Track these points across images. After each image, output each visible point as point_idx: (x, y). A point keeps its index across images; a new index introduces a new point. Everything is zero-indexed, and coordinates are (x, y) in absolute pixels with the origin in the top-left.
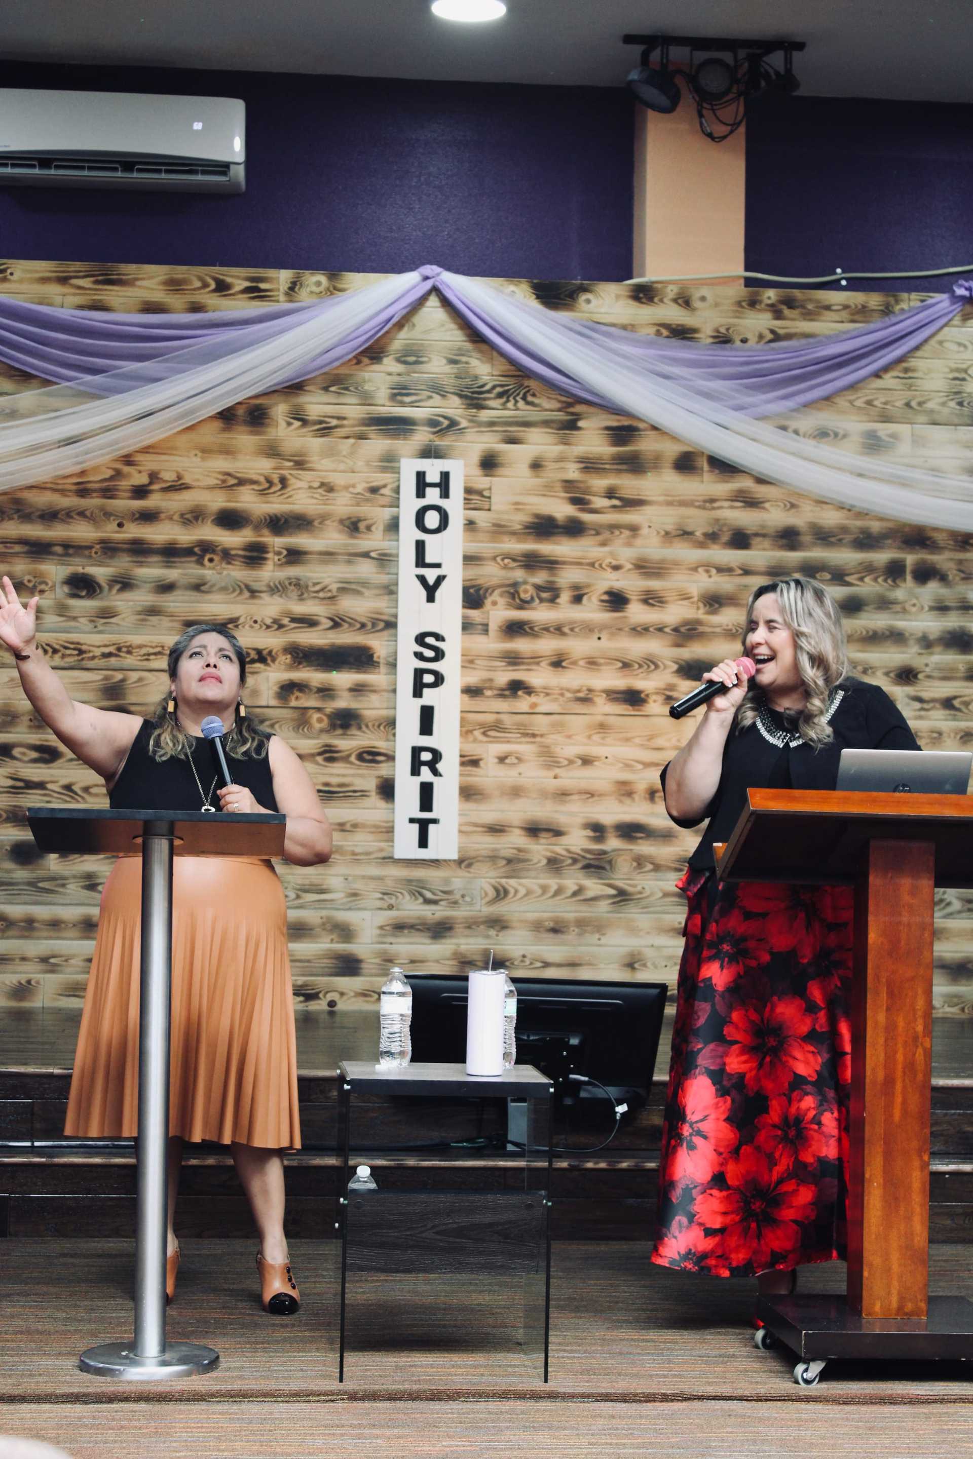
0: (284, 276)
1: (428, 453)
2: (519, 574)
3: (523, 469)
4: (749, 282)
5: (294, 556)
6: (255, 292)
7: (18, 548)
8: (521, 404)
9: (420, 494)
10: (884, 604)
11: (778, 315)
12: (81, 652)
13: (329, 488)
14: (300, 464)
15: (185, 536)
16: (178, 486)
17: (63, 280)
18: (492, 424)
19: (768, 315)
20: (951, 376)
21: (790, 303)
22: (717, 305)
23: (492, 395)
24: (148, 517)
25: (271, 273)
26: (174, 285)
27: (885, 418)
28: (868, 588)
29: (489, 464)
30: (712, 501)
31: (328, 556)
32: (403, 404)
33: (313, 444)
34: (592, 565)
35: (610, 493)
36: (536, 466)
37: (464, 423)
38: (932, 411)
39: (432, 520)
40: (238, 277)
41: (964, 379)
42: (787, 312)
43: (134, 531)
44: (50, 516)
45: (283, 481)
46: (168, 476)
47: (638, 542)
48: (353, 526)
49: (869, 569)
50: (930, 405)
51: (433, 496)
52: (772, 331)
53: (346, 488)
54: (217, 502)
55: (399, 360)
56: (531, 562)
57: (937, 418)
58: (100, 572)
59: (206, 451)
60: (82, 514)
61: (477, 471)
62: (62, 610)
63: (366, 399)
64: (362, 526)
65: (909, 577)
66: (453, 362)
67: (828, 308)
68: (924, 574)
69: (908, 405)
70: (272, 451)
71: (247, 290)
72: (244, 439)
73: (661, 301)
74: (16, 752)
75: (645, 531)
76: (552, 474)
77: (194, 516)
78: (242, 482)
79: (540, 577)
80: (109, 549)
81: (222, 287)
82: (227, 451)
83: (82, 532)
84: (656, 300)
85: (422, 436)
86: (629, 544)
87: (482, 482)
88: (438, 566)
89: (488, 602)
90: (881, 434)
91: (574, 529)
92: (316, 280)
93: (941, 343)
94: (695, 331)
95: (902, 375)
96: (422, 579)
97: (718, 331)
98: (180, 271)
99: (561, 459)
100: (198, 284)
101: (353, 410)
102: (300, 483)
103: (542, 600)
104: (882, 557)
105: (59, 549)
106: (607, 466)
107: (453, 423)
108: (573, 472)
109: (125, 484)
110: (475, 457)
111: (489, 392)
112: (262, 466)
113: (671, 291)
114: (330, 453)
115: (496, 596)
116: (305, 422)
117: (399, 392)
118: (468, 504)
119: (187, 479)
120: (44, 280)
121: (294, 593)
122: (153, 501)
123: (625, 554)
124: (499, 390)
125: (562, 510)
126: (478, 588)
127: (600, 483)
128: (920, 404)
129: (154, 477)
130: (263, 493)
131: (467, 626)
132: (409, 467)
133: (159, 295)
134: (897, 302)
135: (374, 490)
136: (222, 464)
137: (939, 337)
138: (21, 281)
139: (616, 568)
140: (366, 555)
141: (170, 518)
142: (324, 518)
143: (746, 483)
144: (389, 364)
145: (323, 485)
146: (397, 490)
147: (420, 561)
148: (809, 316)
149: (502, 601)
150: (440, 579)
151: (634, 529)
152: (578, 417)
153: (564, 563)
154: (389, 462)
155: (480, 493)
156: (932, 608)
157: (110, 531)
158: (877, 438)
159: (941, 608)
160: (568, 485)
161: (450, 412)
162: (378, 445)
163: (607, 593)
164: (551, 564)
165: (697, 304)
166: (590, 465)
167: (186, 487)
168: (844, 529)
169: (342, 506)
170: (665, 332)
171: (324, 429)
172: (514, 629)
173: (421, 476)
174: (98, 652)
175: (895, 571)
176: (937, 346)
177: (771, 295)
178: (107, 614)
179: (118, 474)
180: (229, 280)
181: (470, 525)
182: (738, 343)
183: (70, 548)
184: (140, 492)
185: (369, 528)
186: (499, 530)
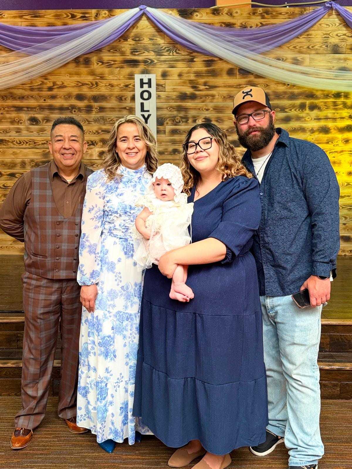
0: (94, 11)
1: (144, 72)
2: (175, 113)
3: (176, 77)
4: (253, 6)
5: (102, 109)
6: (84, 18)
7: (12, 109)
8: (175, 54)
9: (142, 86)
10: (298, 119)
11: (263, 17)
12: (35, 143)
13: (112, 85)
14: (102, 77)
15: (66, 104)
16: (63, 86)
17: (21, 17)
18: (165, 61)
19: (260, 17)
20: (324, 36)
21: (267, 13)
22: (242, 14)
23: (165, 51)
24: (53, 97)
25: (89, 11)
26: (57, 16)
27: (300, 52)
28: (293, 113)
29: (164, 75)
30: (240, 85)
31: (113, 109)
32: (135, 55)
33: (106, 70)
34: (199, 109)
35: (205, 84)
36: (180, 75)
37: (156, 61)
38: (317, 49)
39: (146, 95)
40: (78, 13)
41: (328, 37)
42: (266, 16)
43: (50, 102)
44: (22, 98)
45: (97, 84)
46: (59, 83)
47: (215, 101)
48: (120, 99)
49: (293, 106)
50: (316, 47)
51: (146, 87)
52: (261, 23)
53: (117, 85)
54: (75, 91)
55: (133, 40)
56: (180, 109)
57: (319, 52)
58: (39, 116)
59: (71, 74)
60: (32, 97)
61: (160, 78)
62: (28, 129)
63: (123, 53)
64: (123, 98)
65: (307, 109)
66: (151, 39)
67: (281, 14)
68: (313, 107)
69: (308, 47)
70: (92, 73)
71: (82, 17)
72: (83, 70)
73: (222, 14)
74: (17, 175)
75: (217, 97)
76: (185, 77)
77: (68, 96)
78: (83, 84)
79: (182, 114)
80: (42, 108)
81: (73, 16)
82: (78, 74)
83: (32, 103)
84: (220, 14)
85: (142, 67)
86: (212, 102)
87: (162, 82)
88: (148, 111)
89: (165, 123)
90: (299, 58)
91: (193, 97)
92: (104, 12)
93: (320, 24)
94: (234, 24)
95: (306, 37)
96: (143, 116)
97: (242, 24)
98: (59, 11)
99: (188, 72)
100: (65, 16)
101: (118, 58)
102: (103, 84)
103: (183, 122)
104: (298, 102)
105: (25, 109)
106: (204, 75)
107: (152, 61)
108: (192, 77)
109: (45, 86)
110: (160, 73)
111: (164, 50)
112: (89, 79)
113: (226, 10)
114: (111, 73)
115: (167, 121)
116: (103, 63)
117: (134, 51)
118: (157, 90)
119: (65, 84)
120: (15, 17)
121: (102, 122)
122: (55, 92)
123: (211, 105)
124: (167, 49)
125: (189, 90)
126: (162, 118)
127: (201, 81)
128: (312, 47)
129: (54, 84)
130: (90, 88)
131: (158, 132)
132: (138, 77)
133: (52, 21)
134: (305, 10)
135: (127, 86)
136: (76, 78)
137: (319, 23)
138: (7, 18)
139: (207, 110)
140: (125, 108)
141: (61, 97)
142: (111, 96)
143: (252, 78)
144: (130, 41)
145: (110, 85)
146: (134, 86)
147: (142, 110)
148: (274, 17)
149: (170, 123)
150: (149, 116)
151: (213, 96)
152: (194, 57)
153: (190, 109)
154: (131, 76)
155: (161, 86)
156: (315, 119)
157: (42, 103)
158: (298, 60)
159: (318, 119)
160: (191, 81)
161: (151, 57)
162: (127, 70)
163: (204, 119)
164: (186, 109)
165: (235, 14)
166: (198, 74)
167: (65, 87)
168: (285, 93)
169: (116, 91)
170: (223, 25)
171: (110, 65)
172: (174, 132)
173: (141, 80)
174: (40, 143)
175: (302, 107)
176: (319, 26)
177: (260, 10)
178: (42, 130)
179: (43, 83)
180: (75, 14)
181: (158, 97)
182: (249, 28)
183: (29, 108)
184: (50, 89)
185: (125, 99)
186: (168, 99)
